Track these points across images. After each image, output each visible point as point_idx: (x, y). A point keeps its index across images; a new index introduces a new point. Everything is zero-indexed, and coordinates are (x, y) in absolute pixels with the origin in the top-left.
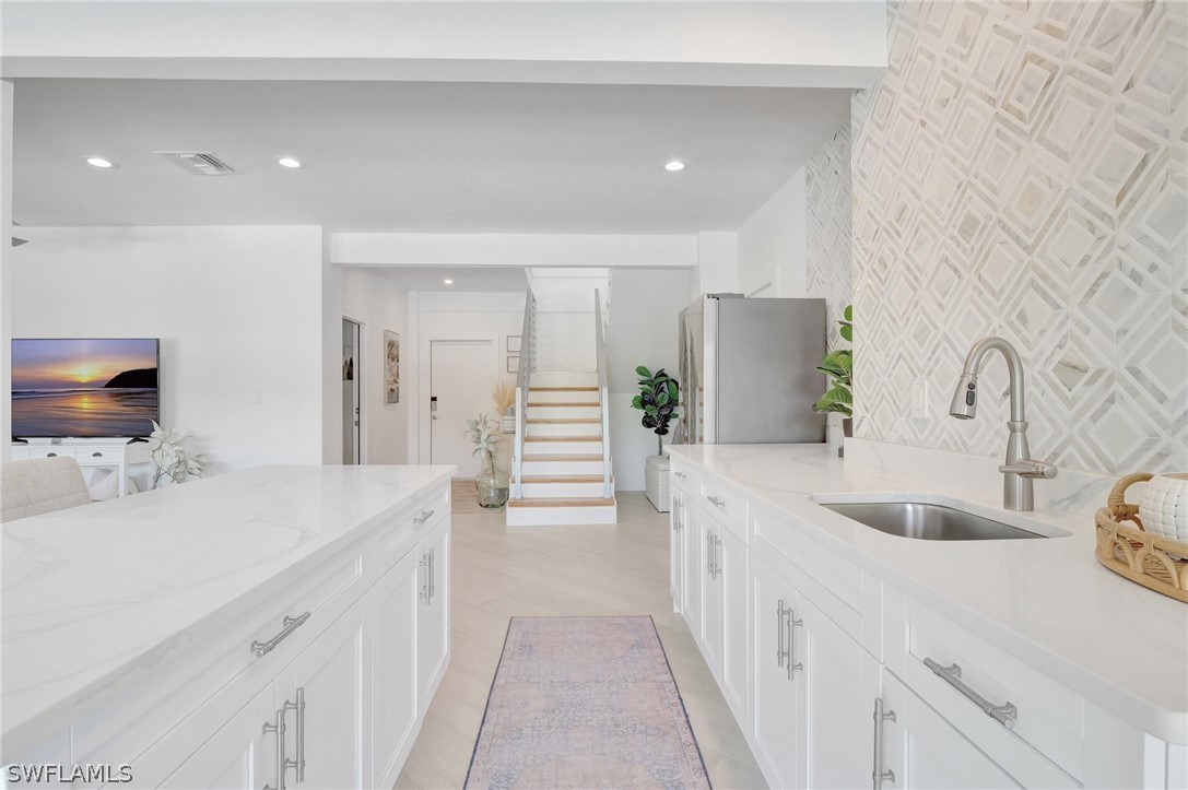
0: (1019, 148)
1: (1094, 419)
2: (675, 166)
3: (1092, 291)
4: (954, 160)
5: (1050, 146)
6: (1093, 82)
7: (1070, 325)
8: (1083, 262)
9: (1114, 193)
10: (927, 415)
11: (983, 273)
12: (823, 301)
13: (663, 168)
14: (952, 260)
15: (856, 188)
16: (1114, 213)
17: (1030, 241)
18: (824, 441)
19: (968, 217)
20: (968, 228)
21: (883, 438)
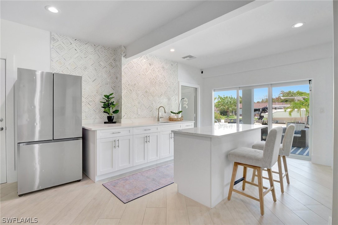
0: (152, 87)
4: (144, 83)
5: (155, 88)
6: (159, 86)
10: (140, 114)
11: (148, 98)
14: (144, 95)
15: (123, 74)
16: (160, 97)
19: (146, 91)
20: (146, 92)
21: (130, 118)
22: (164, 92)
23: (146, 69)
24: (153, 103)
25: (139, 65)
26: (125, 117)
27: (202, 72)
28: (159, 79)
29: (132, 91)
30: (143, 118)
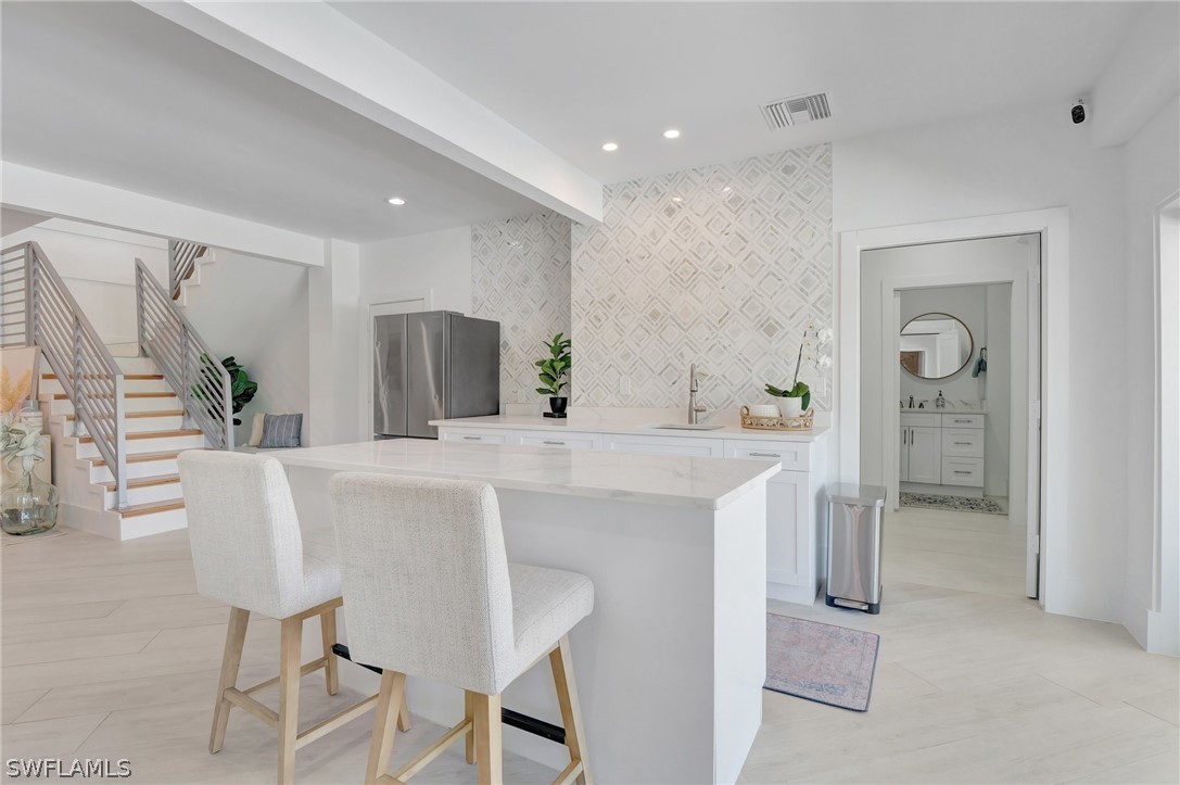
0: (681, 292)
1: (710, 391)
2: (397, 201)
3: (710, 350)
4: (647, 284)
5: (693, 294)
6: (711, 281)
7: (702, 360)
8: (707, 339)
9: (718, 319)
10: (630, 392)
11: (663, 335)
12: (498, 323)
13: (386, 201)
14: (645, 326)
15: (574, 274)
16: (718, 326)
17: (685, 327)
18: (498, 413)
19: (654, 311)
20: (655, 315)
21: (597, 405)
22: (739, 304)
23: (653, 234)
24: (681, 354)
25: (626, 230)
26: (581, 401)
27: (1078, 115)
28: (712, 256)
29: (603, 318)
30: (642, 406)
